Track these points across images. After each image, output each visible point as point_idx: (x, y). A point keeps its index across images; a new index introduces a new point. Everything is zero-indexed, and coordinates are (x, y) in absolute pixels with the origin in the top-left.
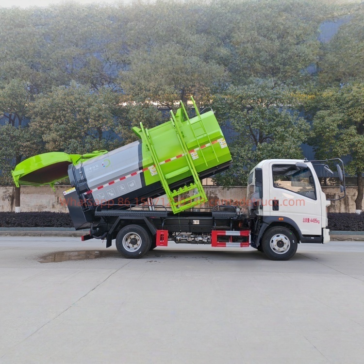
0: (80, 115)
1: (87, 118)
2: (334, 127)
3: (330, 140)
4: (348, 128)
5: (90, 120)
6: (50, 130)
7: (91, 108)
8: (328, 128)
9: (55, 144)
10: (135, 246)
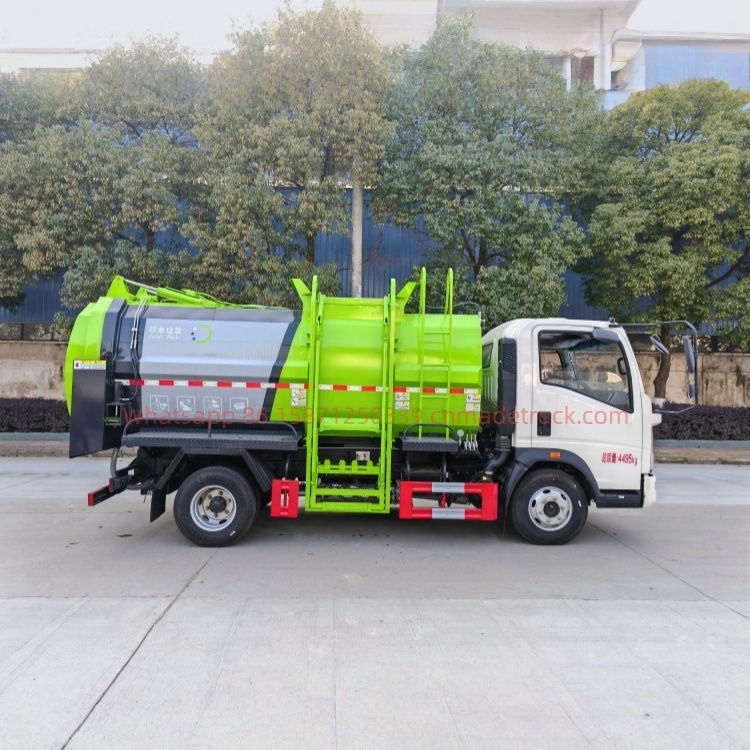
0: (100, 194)
1: (117, 202)
2: (629, 239)
3: (619, 265)
4: (655, 241)
5: (124, 206)
6: (33, 224)
7: (124, 180)
8: (618, 239)
9: (45, 255)
10: (222, 515)
